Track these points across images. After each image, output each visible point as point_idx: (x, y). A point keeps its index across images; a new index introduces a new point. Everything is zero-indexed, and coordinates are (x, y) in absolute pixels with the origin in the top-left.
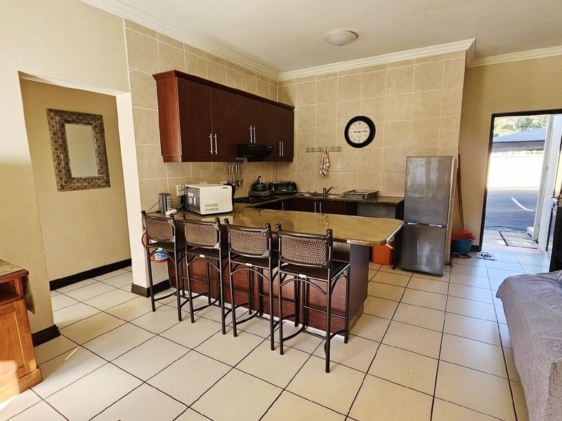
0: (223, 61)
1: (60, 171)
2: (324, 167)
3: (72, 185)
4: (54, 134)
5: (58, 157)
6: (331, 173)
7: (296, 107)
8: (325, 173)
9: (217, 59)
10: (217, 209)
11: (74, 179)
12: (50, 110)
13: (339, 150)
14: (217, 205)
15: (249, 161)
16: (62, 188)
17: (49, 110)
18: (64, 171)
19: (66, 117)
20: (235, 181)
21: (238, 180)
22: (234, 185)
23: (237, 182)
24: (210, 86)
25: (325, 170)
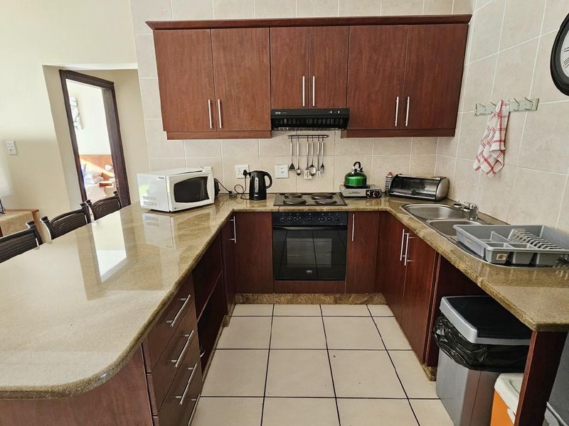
7: (474, 12)
10: (155, 204)
20: (304, 166)
21: (312, 166)
22: (299, 171)
23: (307, 169)
24: (210, 28)
25: (486, 160)
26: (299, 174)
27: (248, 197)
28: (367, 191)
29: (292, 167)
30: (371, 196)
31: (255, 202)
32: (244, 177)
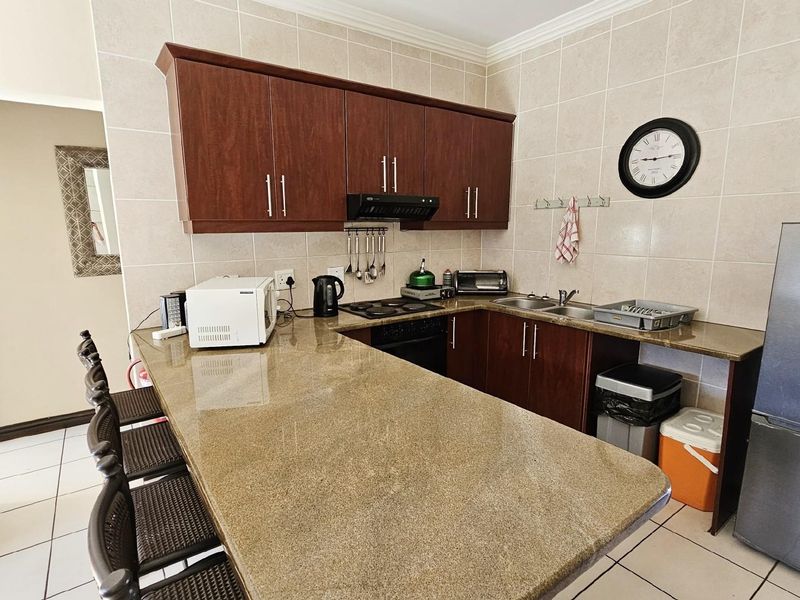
0: (341, 30)
1: (74, 245)
2: (567, 243)
3: (96, 267)
4: (66, 185)
5: (72, 222)
6: (581, 258)
7: (518, 114)
8: (567, 256)
9: (325, 26)
10: (227, 337)
11: (99, 257)
12: (59, 147)
13: (604, 203)
14: (226, 329)
15: (402, 229)
16: (80, 272)
17: (57, 147)
18: (81, 245)
19: (84, 157)
20: (363, 267)
21: (373, 266)
22: (359, 275)
23: (368, 270)
24: (269, 75)
25: (568, 249)
26: (360, 278)
27: (311, 313)
28: (441, 292)
29: (349, 270)
30: (446, 297)
31: (325, 319)
32: (288, 286)
